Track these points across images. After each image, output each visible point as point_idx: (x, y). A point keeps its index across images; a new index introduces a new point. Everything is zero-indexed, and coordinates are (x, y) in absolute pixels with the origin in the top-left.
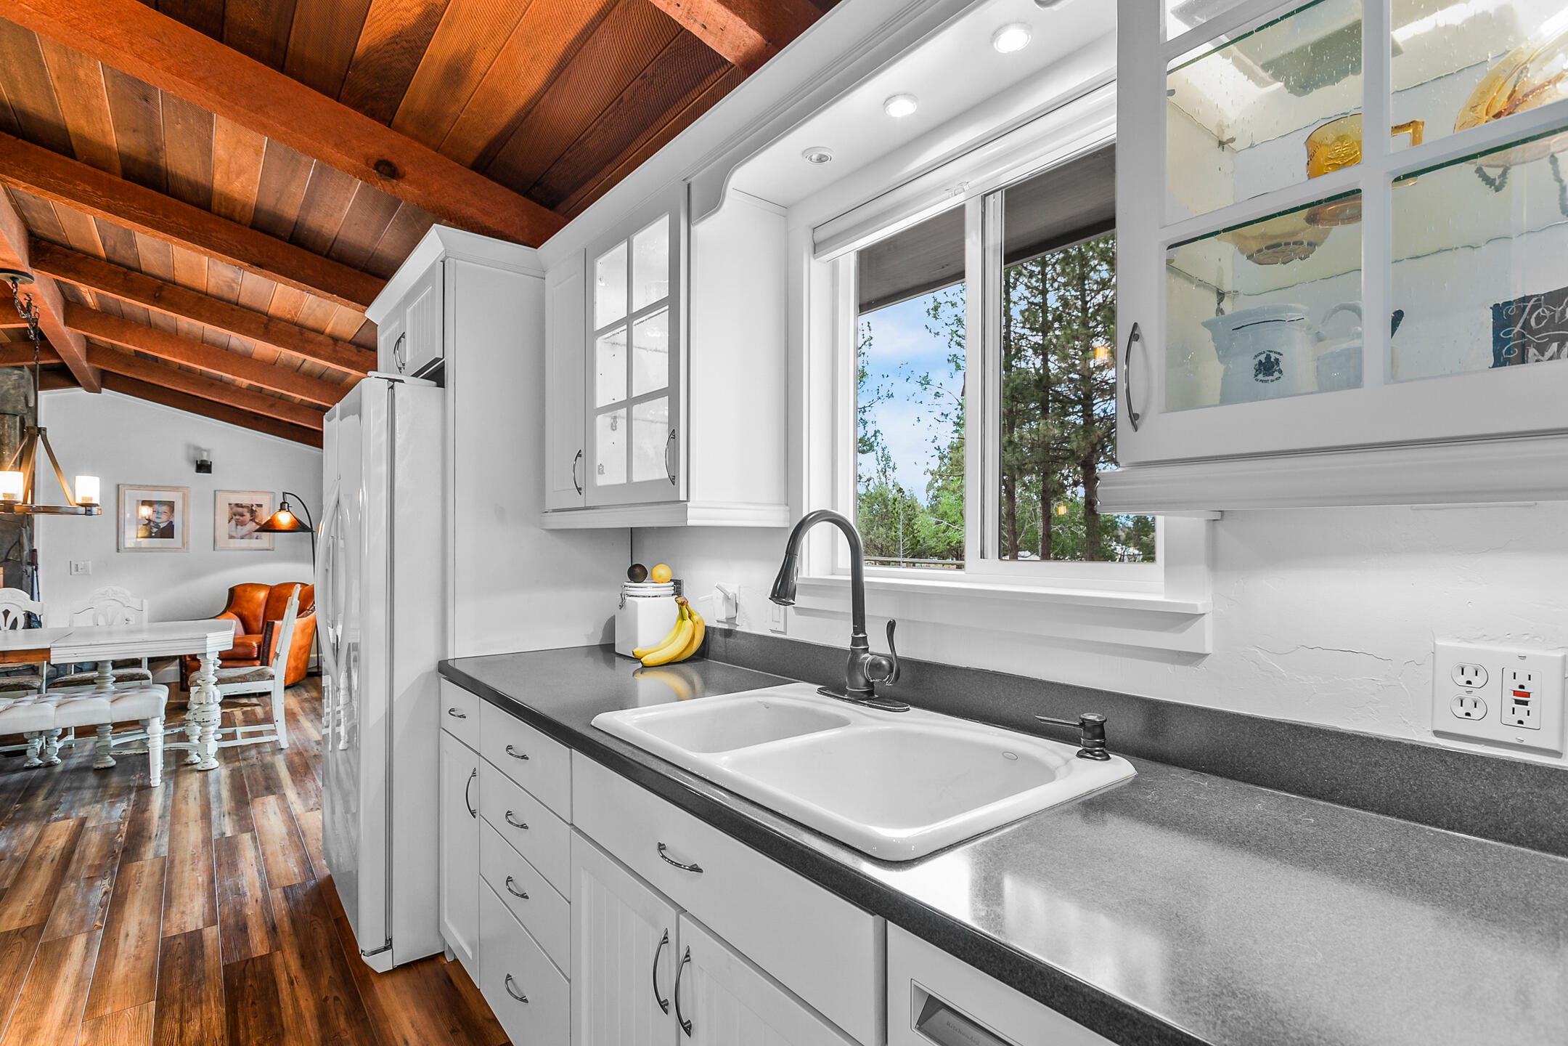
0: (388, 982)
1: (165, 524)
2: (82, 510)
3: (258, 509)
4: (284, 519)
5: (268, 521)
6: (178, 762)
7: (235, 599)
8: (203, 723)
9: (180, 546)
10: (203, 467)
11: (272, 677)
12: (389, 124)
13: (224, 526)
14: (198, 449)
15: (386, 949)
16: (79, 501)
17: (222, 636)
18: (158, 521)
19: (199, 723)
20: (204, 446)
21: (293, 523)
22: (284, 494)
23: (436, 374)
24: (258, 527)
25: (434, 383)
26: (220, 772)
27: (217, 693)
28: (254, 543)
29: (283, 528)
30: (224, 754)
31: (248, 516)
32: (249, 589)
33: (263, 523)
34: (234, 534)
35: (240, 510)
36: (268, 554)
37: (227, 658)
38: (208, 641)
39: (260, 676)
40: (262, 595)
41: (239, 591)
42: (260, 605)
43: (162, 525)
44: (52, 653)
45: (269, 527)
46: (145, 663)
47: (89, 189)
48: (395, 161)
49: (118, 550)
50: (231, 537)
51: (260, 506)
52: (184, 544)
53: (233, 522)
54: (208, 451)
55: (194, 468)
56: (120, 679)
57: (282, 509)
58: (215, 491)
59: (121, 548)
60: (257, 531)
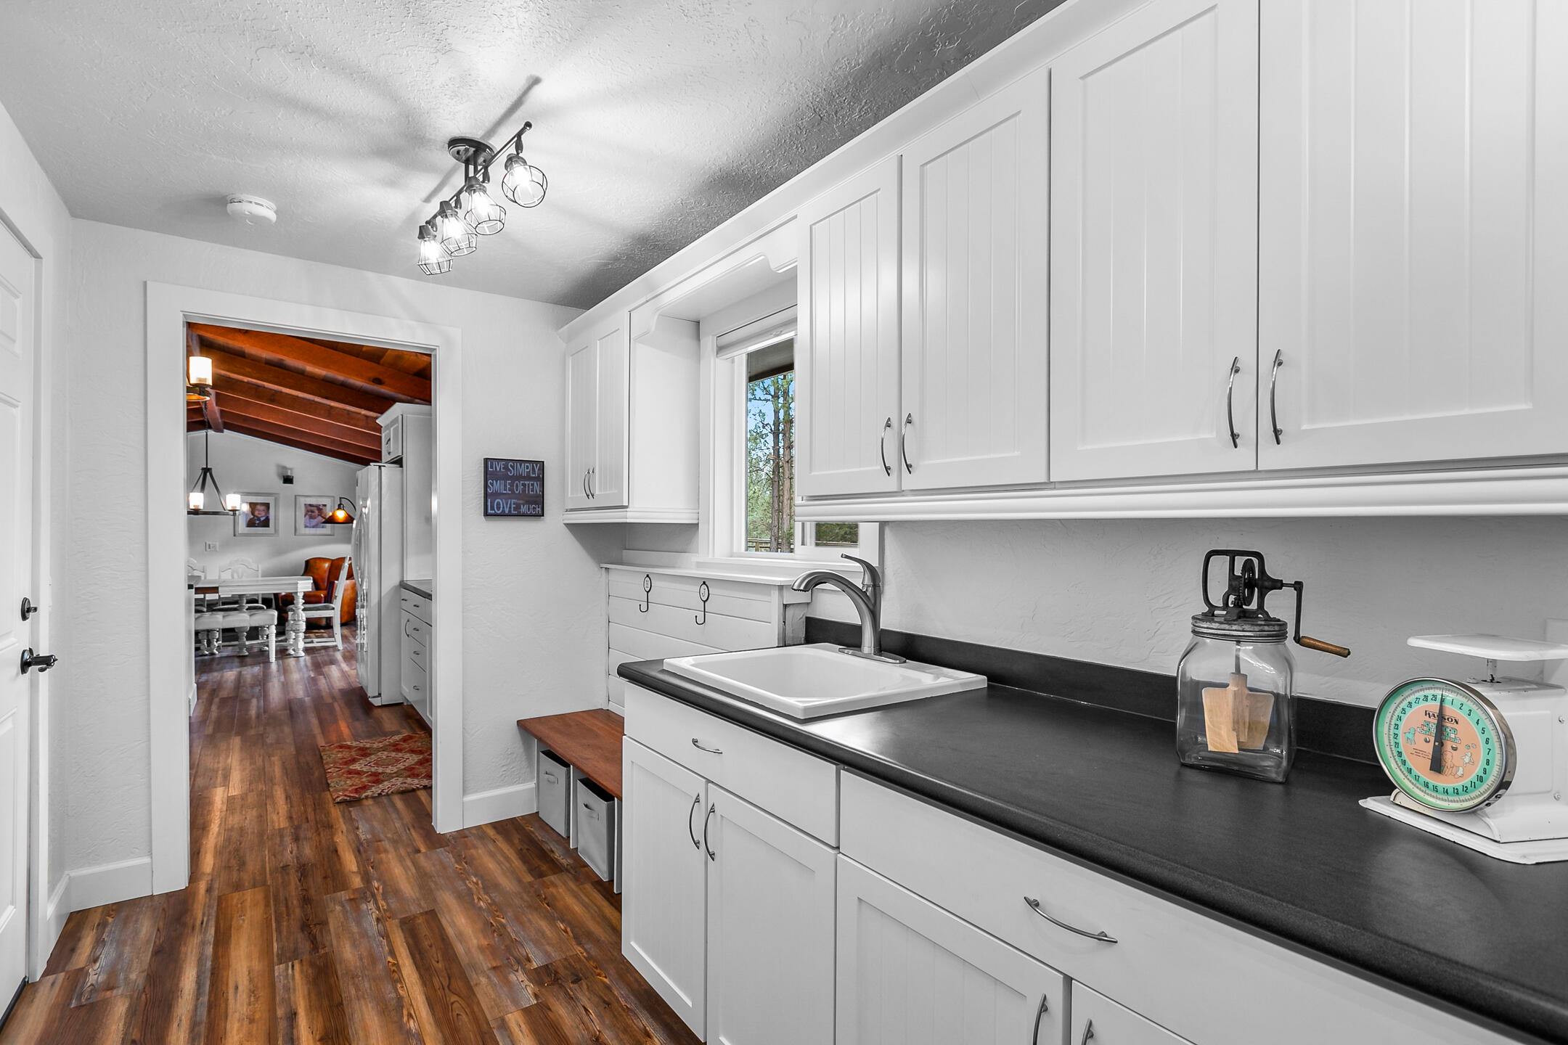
0: (379, 710)
1: (264, 518)
2: (231, 513)
3: (323, 508)
4: (341, 515)
5: (330, 517)
6: (282, 653)
7: (309, 567)
8: (296, 631)
9: (273, 532)
10: (288, 480)
11: (333, 609)
12: (378, 363)
13: (302, 520)
14: (284, 468)
15: (378, 697)
16: (229, 508)
17: (305, 585)
18: (259, 516)
19: (294, 631)
20: (288, 466)
21: (346, 518)
22: (340, 498)
23: (399, 462)
24: (324, 520)
25: (398, 466)
26: (305, 659)
27: (303, 616)
28: (320, 531)
29: (340, 521)
30: (307, 650)
31: (317, 512)
32: (318, 561)
33: (328, 517)
34: (308, 525)
35: (312, 508)
36: (330, 539)
37: (308, 598)
38: (299, 586)
39: (327, 608)
40: (327, 565)
41: (312, 562)
42: (325, 571)
43: (262, 519)
44: (220, 589)
45: (331, 520)
46: (260, 601)
47: (250, 370)
48: (381, 377)
49: (235, 535)
50: (306, 527)
51: (325, 505)
52: (276, 531)
53: (307, 517)
54: (291, 469)
55: (282, 481)
56: (249, 609)
57: (339, 508)
58: (295, 496)
59: (237, 534)
60: (324, 523)
